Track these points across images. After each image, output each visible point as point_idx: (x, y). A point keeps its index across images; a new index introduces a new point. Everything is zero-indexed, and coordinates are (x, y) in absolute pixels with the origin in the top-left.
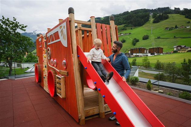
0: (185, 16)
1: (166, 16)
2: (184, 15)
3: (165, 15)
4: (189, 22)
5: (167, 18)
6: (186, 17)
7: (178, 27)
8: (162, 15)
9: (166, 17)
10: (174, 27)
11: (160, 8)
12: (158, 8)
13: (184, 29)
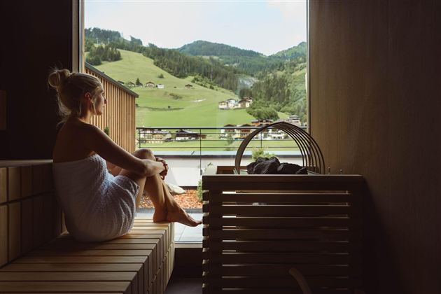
0: (153, 61)
1: (115, 53)
2: (151, 57)
3: (112, 49)
4: (161, 77)
5: (117, 58)
6: (157, 64)
7: (141, 84)
8: (107, 48)
9: (115, 55)
10: (135, 82)
11: (99, 29)
12: (95, 29)
13: (153, 91)
